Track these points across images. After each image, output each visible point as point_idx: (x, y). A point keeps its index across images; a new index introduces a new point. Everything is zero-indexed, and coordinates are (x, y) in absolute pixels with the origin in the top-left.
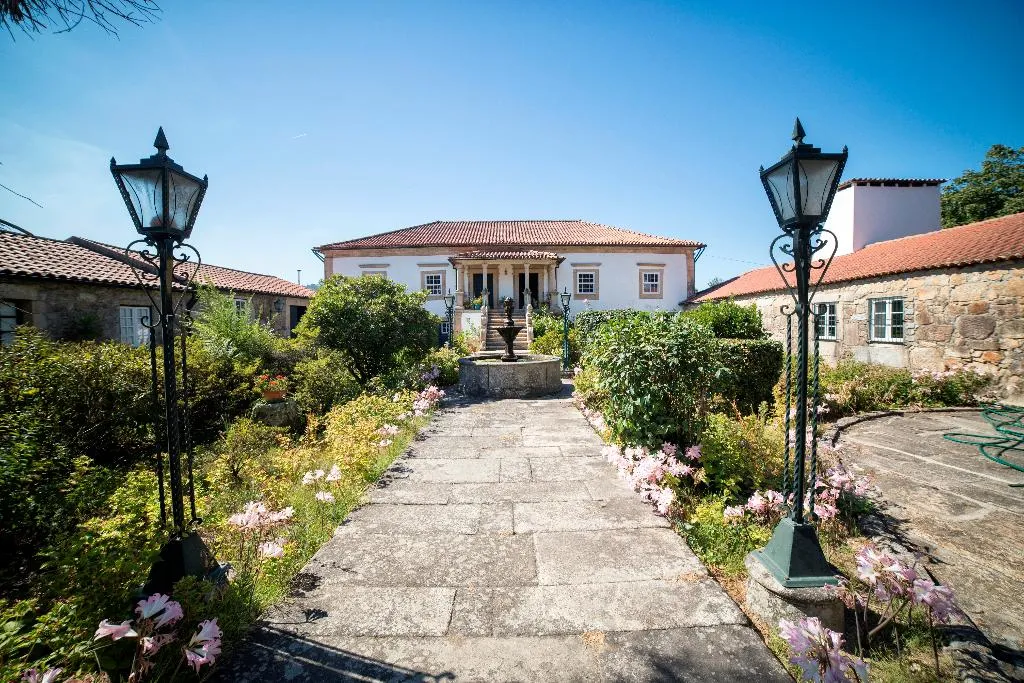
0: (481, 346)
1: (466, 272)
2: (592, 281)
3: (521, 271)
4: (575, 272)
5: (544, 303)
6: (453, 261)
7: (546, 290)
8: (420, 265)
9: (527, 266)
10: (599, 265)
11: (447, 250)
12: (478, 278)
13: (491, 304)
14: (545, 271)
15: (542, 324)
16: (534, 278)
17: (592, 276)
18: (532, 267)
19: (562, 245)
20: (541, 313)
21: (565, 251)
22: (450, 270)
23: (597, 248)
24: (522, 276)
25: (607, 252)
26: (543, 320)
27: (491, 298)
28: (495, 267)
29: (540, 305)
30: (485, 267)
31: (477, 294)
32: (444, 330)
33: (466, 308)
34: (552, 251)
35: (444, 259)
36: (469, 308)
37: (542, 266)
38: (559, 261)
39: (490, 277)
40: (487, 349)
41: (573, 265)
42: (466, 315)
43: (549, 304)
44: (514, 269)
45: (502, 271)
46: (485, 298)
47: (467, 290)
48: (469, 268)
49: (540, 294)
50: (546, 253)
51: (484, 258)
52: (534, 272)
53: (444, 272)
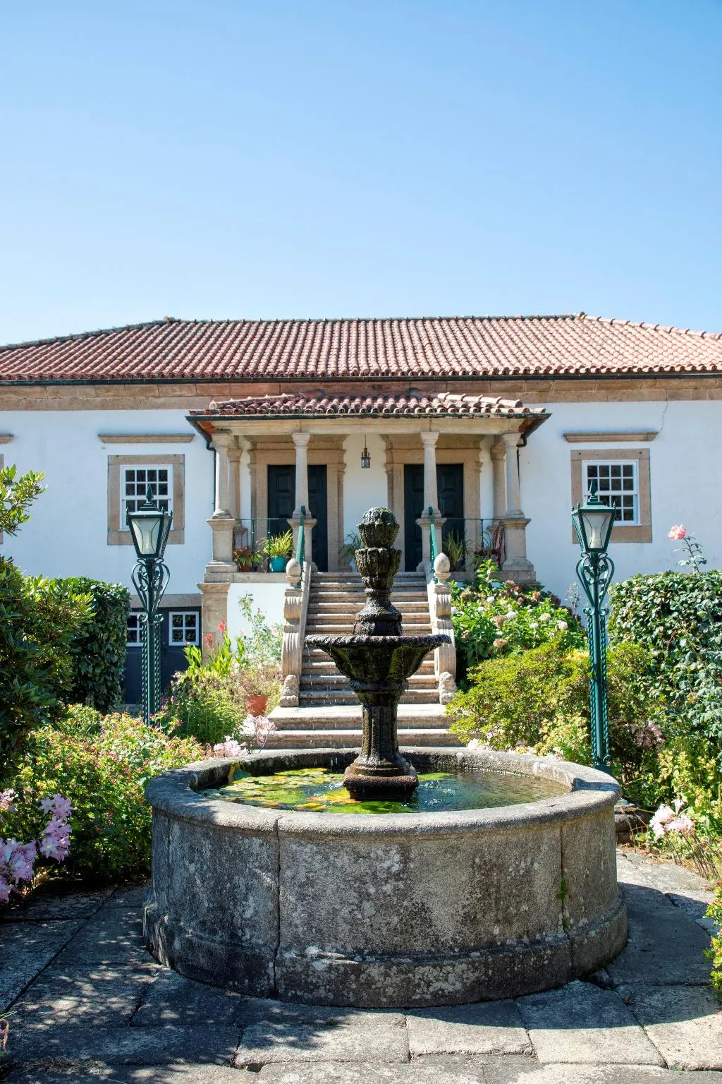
0: (283, 689)
1: (246, 459)
2: (629, 485)
3: (413, 459)
4: (577, 457)
5: (481, 554)
6: (205, 426)
7: (486, 511)
8: (106, 438)
9: (430, 439)
10: (649, 436)
11: (185, 390)
12: (280, 476)
13: (320, 558)
14: (484, 457)
15: (483, 621)
16: (452, 476)
17: (628, 470)
18: (445, 442)
19: (536, 377)
20: (476, 584)
21: (543, 397)
22: (195, 452)
23: (645, 386)
24: (414, 473)
25: (674, 396)
26: (483, 608)
27: (319, 538)
28: (334, 444)
29: (470, 559)
30: (301, 440)
31: (278, 528)
32: (177, 636)
33: (242, 569)
34: (509, 393)
35: (175, 419)
36: (255, 569)
37: (474, 442)
38: (530, 424)
39: (317, 473)
40: (302, 703)
41: (569, 437)
42: (238, 590)
43: (497, 554)
44: (389, 449)
45: (352, 457)
46: (300, 535)
47: (246, 512)
48: (257, 445)
49: (469, 526)
50: (486, 400)
51: (297, 415)
52: (451, 458)
53: (179, 461)
